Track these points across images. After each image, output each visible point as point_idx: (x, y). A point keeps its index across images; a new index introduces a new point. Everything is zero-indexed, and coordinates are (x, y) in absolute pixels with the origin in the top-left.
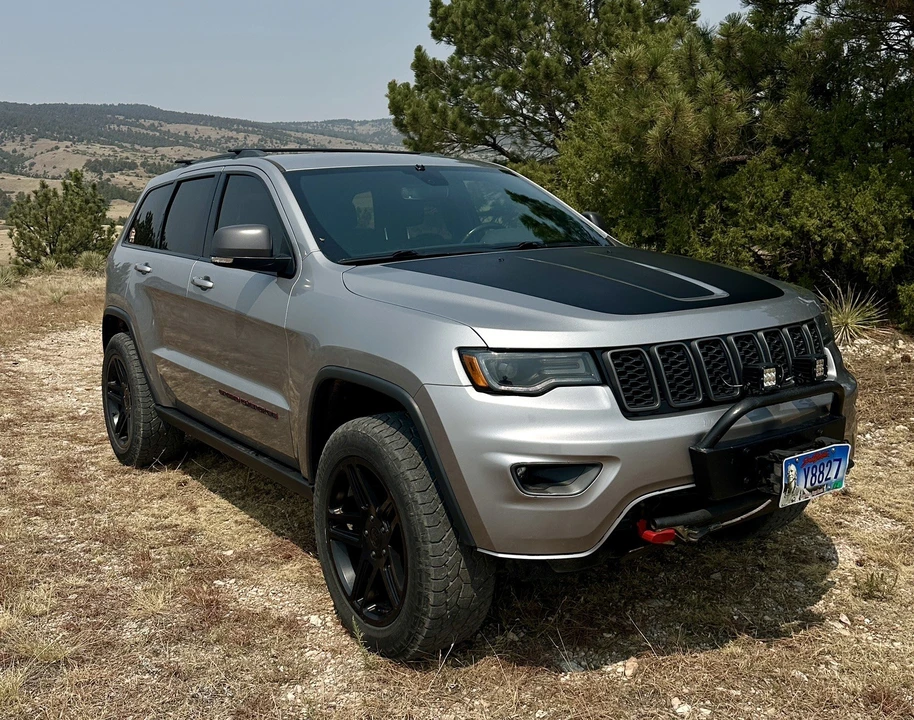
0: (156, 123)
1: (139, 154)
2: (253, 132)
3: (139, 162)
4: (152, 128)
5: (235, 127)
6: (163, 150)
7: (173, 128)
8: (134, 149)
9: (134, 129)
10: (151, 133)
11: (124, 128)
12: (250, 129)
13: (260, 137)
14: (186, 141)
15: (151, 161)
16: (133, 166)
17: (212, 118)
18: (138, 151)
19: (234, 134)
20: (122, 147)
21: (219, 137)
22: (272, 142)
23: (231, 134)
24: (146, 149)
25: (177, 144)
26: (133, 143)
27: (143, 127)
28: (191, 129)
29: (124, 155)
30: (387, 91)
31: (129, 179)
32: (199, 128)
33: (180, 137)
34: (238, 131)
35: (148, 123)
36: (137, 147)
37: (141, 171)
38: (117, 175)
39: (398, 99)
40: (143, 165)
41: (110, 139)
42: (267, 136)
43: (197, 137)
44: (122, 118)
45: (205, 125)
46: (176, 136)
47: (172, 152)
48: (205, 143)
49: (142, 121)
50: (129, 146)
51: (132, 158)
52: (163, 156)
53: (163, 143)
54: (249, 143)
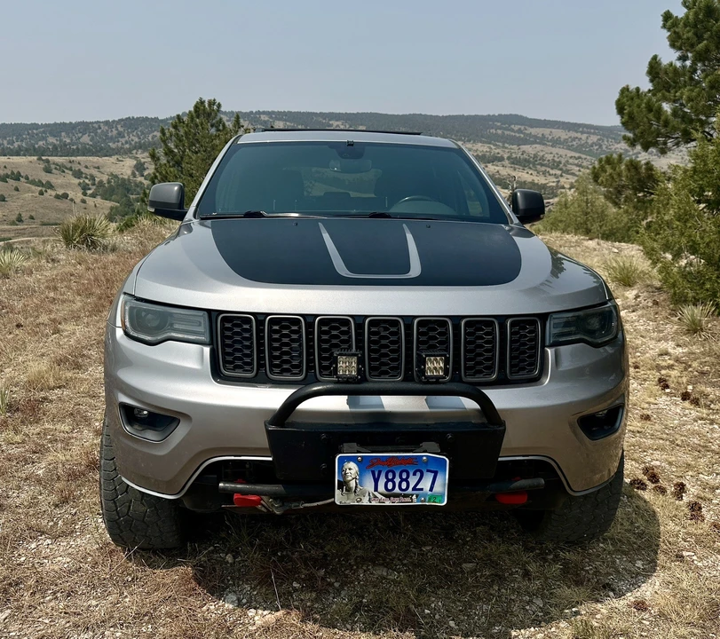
0: (522, 128)
1: (507, 151)
2: (594, 134)
3: (506, 156)
4: (520, 131)
5: (581, 129)
6: (524, 147)
7: (533, 131)
8: (503, 147)
9: (506, 132)
10: (517, 135)
11: (499, 132)
12: (592, 131)
13: (599, 137)
14: (542, 140)
15: (514, 156)
16: (501, 159)
17: (564, 123)
18: (506, 148)
19: (579, 135)
20: (496, 145)
21: (567, 137)
22: (608, 141)
23: (576, 135)
24: (513, 147)
25: (535, 142)
26: (504, 143)
27: (513, 130)
28: (547, 131)
29: (497, 151)
31: (497, 168)
32: (553, 130)
33: (539, 138)
34: (582, 133)
35: (516, 128)
36: (506, 145)
37: (506, 162)
38: (489, 165)
40: (509, 158)
41: (490, 140)
42: (604, 135)
43: (550, 137)
44: (499, 124)
45: (558, 128)
46: (536, 137)
47: (530, 149)
48: (556, 142)
49: (513, 126)
50: (500, 144)
51: (502, 153)
52: (523, 153)
53: (525, 142)
54: (590, 142)
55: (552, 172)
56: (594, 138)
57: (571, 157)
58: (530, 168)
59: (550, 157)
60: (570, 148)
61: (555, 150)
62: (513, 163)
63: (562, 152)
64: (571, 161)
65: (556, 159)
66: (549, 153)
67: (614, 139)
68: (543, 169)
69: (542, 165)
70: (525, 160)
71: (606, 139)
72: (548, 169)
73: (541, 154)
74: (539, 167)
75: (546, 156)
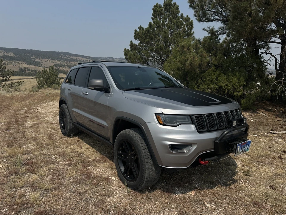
0: (70, 56)
3: (66, 65)
7: (74, 57)
8: (65, 62)
11: (63, 57)
14: (76, 60)
15: (68, 65)
16: (64, 66)
17: (82, 56)
19: (87, 59)
21: (84, 60)
23: (86, 59)
25: (74, 61)
27: (67, 57)
28: (77, 58)
29: (63, 63)
30: (124, 51)
31: (64, 68)
32: (79, 58)
34: (88, 59)
35: (68, 56)
36: (65, 61)
37: (66, 67)
38: (61, 67)
39: (126, 52)
40: (67, 65)
41: (60, 59)
43: (79, 60)
44: (62, 55)
45: (81, 57)
46: (74, 59)
47: (73, 63)
48: (81, 61)
50: (64, 61)
51: (64, 64)
52: (71, 64)
53: (71, 61)
62: (68, 67)
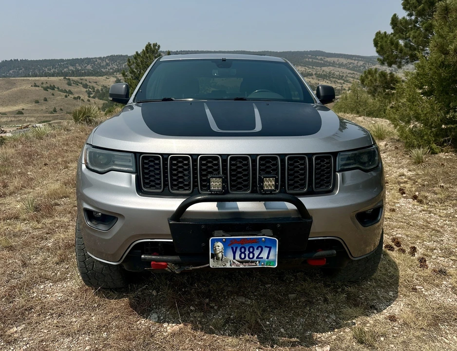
0: (323, 58)
3: (314, 73)
4: (321, 59)
5: (354, 58)
6: (324, 68)
7: (329, 59)
8: (313, 68)
9: (314, 60)
11: (310, 60)
12: (360, 59)
13: (364, 62)
14: (333, 64)
15: (318, 73)
16: (311, 75)
17: (345, 55)
18: (314, 69)
19: (353, 61)
20: (309, 67)
21: (346, 62)
23: (352, 61)
24: (318, 68)
25: (330, 66)
26: (313, 66)
27: (317, 59)
28: (335, 59)
29: (309, 70)
31: (309, 80)
32: (339, 59)
33: (331, 63)
34: (355, 60)
35: (319, 58)
36: (314, 67)
37: (314, 77)
40: (315, 74)
41: (305, 64)
42: (367, 61)
43: (338, 63)
44: (310, 56)
45: (342, 58)
46: (330, 63)
47: (327, 69)
48: (341, 65)
49: (317, 57)
50: (311, 67)
51: (311, 71)
52: (324, 71)
53: (324, 65)
54: (359, 65)
55: (338, 81)
56: (361, 63)
57: (349, 73)
58: (327, 79)
59: (337, 73)
60: (348, 68)
61: (340, 70)
62: (318, 77)
63: (345, 70)
64: (349, 75)
65: (341, 74)
66: (337, 71)
67: (372, 63)
68: (334, 80)
69: (333, 78)
70: (325, 75)
71: (367, 63)
72: (337, 80)
73: (333, 72)
74: (331, 79)
75: (336, 72)
